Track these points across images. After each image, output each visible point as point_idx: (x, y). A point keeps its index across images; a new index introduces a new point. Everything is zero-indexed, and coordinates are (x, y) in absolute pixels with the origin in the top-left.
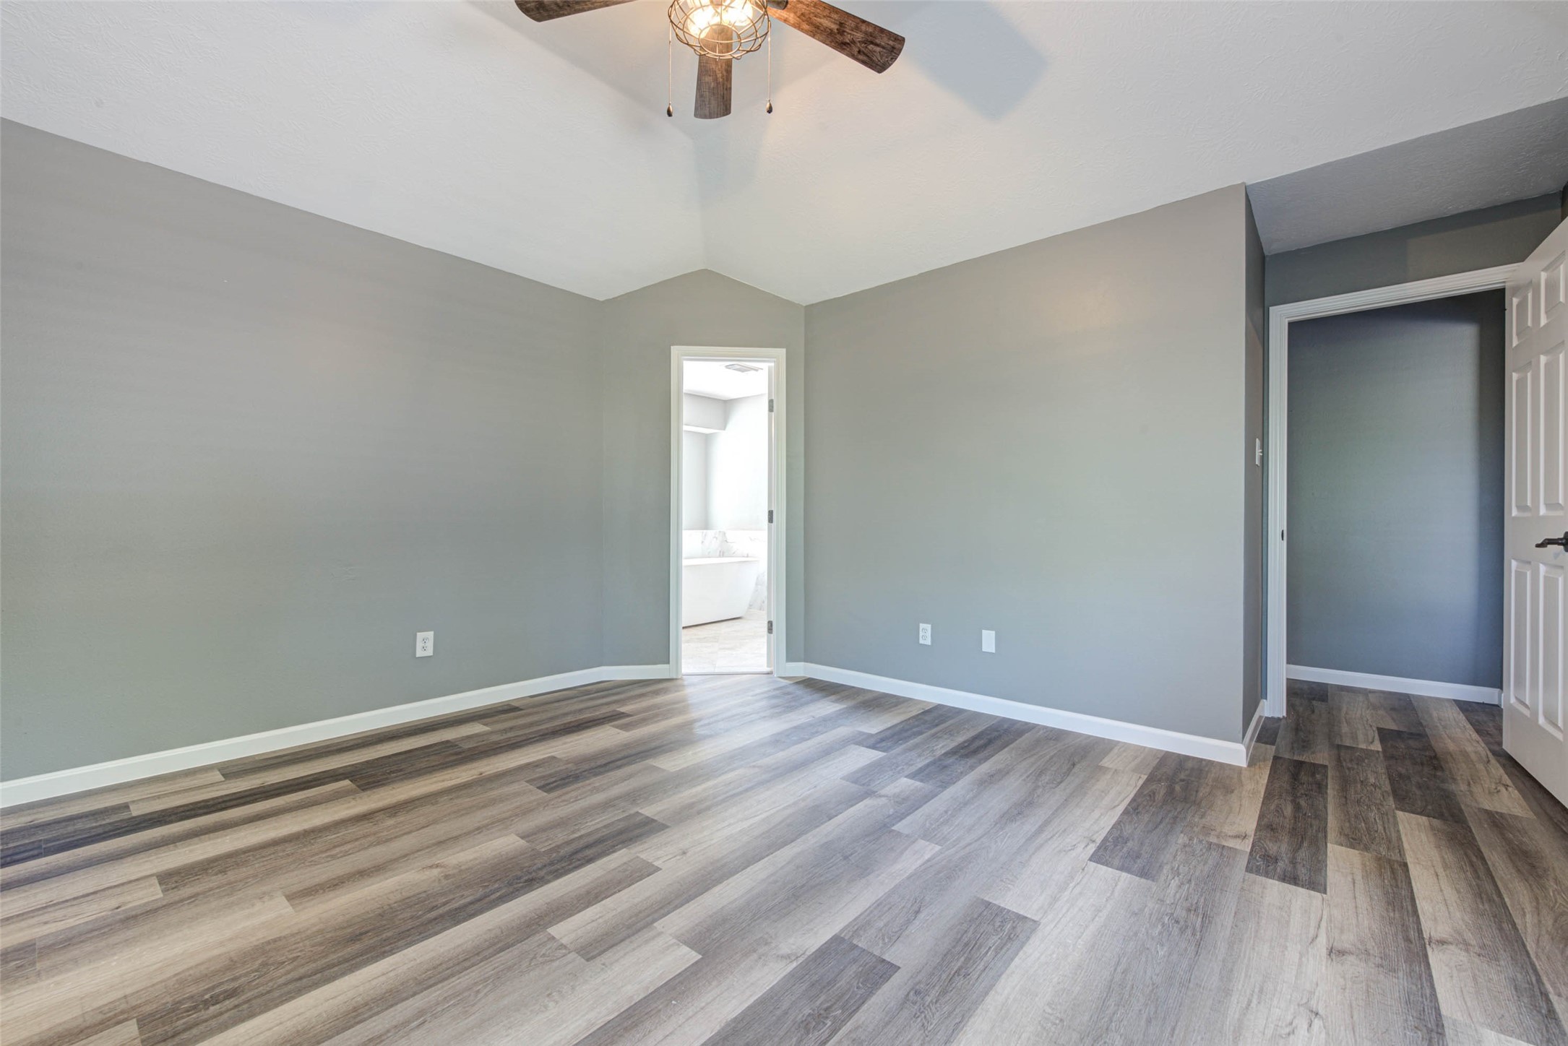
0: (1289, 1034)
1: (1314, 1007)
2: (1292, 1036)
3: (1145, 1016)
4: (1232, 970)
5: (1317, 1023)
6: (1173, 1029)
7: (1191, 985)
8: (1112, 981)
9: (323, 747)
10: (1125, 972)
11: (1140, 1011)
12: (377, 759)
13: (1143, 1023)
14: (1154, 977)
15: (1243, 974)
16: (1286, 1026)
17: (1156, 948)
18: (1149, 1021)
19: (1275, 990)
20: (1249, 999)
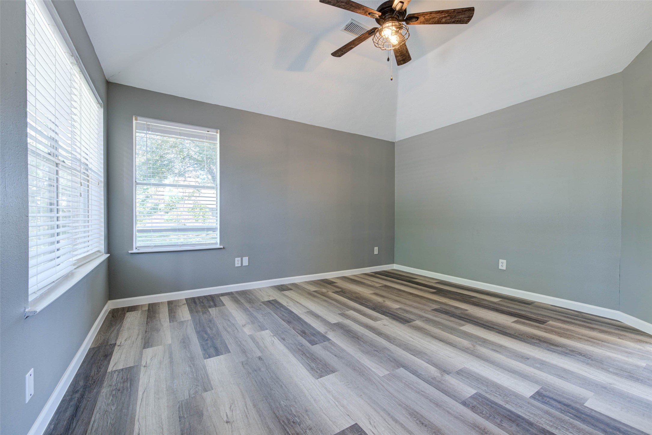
0: (231, 406)
1: (229, 425)
2: (230, 407)
3: (264, 379)
4: (260, 416)
5: (225, 419)
6: (256, 382)
7: (264, 398)
8: (281, 381)
9: (462, 287)
10: (281, 386)
11: (267, 380)
12: (454, 292)
13: (263, 378)
14: (274, 392)
15: (256, 418)
16: (233, 409)
17: (285, 403)
18: (262, 379)
19: (243, 421)
20: (248, 409)
